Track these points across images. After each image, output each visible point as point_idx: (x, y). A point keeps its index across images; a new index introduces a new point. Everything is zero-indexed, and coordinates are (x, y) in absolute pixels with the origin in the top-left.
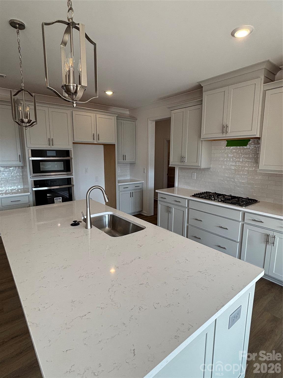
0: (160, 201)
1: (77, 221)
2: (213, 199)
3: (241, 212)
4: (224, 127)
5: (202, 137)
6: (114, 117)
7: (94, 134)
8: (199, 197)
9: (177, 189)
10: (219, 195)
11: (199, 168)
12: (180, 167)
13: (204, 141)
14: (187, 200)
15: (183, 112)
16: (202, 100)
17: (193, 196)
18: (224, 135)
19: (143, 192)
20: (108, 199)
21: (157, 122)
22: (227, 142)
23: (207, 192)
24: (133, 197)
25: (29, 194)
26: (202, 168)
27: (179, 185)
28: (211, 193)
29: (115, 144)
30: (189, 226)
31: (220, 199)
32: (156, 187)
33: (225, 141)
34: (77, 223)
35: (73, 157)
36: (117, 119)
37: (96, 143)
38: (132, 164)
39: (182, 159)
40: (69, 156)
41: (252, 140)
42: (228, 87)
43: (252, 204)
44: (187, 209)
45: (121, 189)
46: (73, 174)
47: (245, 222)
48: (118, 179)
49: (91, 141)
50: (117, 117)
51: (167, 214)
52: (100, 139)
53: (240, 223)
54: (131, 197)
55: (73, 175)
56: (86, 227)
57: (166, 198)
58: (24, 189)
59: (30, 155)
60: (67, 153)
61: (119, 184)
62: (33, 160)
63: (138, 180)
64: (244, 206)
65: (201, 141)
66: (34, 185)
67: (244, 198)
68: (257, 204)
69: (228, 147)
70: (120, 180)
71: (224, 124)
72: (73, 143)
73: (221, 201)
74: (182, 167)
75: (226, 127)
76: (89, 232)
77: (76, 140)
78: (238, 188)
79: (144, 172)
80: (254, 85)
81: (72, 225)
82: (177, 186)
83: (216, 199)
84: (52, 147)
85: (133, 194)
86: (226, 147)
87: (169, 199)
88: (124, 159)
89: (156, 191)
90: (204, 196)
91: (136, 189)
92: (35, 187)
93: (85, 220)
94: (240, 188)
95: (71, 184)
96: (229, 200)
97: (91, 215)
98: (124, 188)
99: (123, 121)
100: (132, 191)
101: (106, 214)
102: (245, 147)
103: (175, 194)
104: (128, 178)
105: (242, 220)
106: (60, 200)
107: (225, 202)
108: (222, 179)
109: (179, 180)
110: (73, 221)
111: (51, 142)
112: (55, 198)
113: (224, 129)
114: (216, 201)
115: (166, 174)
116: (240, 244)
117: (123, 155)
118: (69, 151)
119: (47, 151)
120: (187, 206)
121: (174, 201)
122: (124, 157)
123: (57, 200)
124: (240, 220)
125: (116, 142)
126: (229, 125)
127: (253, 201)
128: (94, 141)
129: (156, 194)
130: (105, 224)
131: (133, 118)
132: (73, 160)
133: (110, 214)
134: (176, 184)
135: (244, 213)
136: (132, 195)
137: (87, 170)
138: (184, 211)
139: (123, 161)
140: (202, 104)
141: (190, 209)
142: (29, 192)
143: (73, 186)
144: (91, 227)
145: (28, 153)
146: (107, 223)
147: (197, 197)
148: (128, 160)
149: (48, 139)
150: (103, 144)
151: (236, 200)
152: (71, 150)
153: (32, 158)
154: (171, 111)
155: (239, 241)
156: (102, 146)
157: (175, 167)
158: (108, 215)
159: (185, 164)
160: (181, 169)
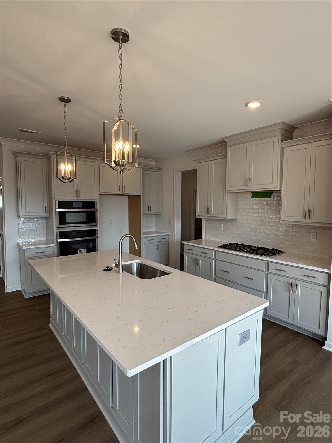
0: (187, 252)
1: (109, 267)
2: (239, 250)
3: (265, 262)
4: (247, 180)
5: (226, 190)
6: (140, 168)
7: (120, 185)
8: (226, 248)
9: (204, 241)
10: (245, 246)
11: (225, 219)
12: (207, 218)
13: (229, 192)
14: (213, 251)
15: (208, 165)
16: (226, 154)
17: (220, 247)
18: (248, 188)
19: (169, 244)
20: (138, 246)
21: (183, 173)
22: (251, 194)
23: (234, 243)
24: (158, 249)
25: (54, 245)
26: (228, 219)
27: (207, 237)
28: (237, 244)
29: (140, 195)
30: (216, 278)
31: (246, 250)
32: (182, 239)
33: (250, 193)
34: (109, 269)
35: (98, 208)
36: (143, 170)
37: (121, 194)
38: (158, 215)
39: (209, 210)
40: (95, 208)
41: (275, 192)
42: (250, 143)
43: (276, 254)
44: (213, 260)
45: (146, 241)
46: (98, 225)
47: (269, 271)
48: (143, 231)
49: (117, 192)
50: (143, 168)
51: (194, 266)
52: (126, 190)
53: (265, 273)
54: (156, 250)
55: (97, 227)
56: (118, 272)
57: (193, 249)
58: (47, 241)
59: (57, 207)
60: (92, 204)
61: (144, 236)
62: (59, 212)
63: (164, 232)
64: (268, 256)
65: (226, 193)
66: (60, 236)
67: (270, 249)
68: (282, 255)
69: (253, 199)
70: (145, 232)
71: (247, 177)
72: (99, 194)
73: (246, 252)
74: (208, 218)
75: (248, 180)
76: (121, 277)
77: (102, 191)
78: (264, 239)
79: (170, 224)
80: (273, 142)
81: (105, 270)
82: (204, 238)
83: (242, 250)
84: (78, 198)
85: (159, 247)
86: (251, 199)
87: (196, 251)
88: (150, 211)
89: (183, 242)
90: (231, 247)
91: (162, 242)
92: (60, 239)
93: (117, 266)
94: (266, 239)
95: (96, 236)
96: (254, 250)
97: (123, 263)
98: (149, 240)
99: (148, 172)
100: (157, 244)
101: (135, 263)
102: (269, 199)
103: (203, 245)
104: (153, 230)
105: (266, 270)
106: (83, 252)
107: (251, 253)
108: (249, 230)
109: (206, 232)
110: (106, 267)
111: (77, 193)
112: (79, 250)
113: (247, 182)
114: (242, 252)
115: (194, 226)
116: (265, 294)
117: (149, 206)
118: (94, 202)
119: (74, 203)
120: (213, 258)
121: (200, 252)
122: (149, 209)
123: (81, 252)
124: (265, 270)
125: (142, 192)
126: (252, 179)
127: (278, 252)
128: (120, 192)
129: (182, 246)
130: (133, 272)
131: (159, 169)
132: (98, 211)
133: (138, 263)
134: (204, 236)
135: (268, 263)
136: (157, 247)
137: (111, 222)
138: (210, 263)
139: (148, 212)
140: (226, 158)
141: (216, 260)
142: (54, 244)
143: (98, 237)
144: (123, 272)
145: (56, 204)
146: (135, 271)
147: (223, 248)
148: (154, 211)
149: (75, 191)
150: (127, 195)
151: (261, 251)
152: (97, 202)
153: (58, 209)
154: (197, 163)
155: (264, 291)
156: (127, 197)
157: (202, 218)
158: (137, 263)
159: (211, 216)
160: (208, 220)
